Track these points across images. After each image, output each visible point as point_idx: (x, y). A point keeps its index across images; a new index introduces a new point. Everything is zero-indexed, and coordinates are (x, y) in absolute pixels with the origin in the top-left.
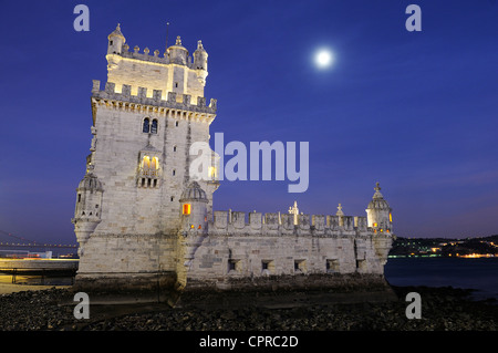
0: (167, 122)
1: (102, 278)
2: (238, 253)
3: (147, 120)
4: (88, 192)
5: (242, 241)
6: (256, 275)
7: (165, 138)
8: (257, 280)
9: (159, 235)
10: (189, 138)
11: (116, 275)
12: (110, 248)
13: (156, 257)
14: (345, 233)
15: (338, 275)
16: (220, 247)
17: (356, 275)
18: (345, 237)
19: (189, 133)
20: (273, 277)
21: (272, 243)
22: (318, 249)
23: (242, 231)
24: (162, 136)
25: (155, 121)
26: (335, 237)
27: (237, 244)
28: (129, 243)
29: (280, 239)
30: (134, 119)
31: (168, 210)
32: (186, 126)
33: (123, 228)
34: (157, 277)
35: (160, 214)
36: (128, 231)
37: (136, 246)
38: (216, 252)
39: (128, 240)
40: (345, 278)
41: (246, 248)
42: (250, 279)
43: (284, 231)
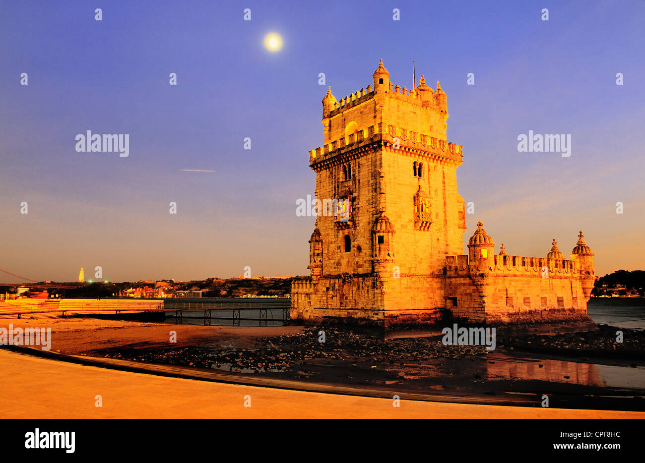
0: (429, 166)
1: (401, 315)
2: (511, 291)
3: (415, 163)
4: (390, 234)
5: (512, 281)
6: (522, 310)
7: (429, 183)
8: (522, 314)
9: (432, 275)
10: (444, 183)
11: (410, 312)
12: (403, 286)
13: (431, 295)
14: (566, 275)
15: (564, 310)
16: (500, 286)
17: (572, 310)
18: (566, 278)
19: (444, 178)
20: (530, 312)
21: (528, 282)
22: (552, 289)
23: (511, 273)
24: (427, 180)
25: (420, 165)
26: (561, 278)
27: (510, 284)
28: (414, 282)
29: (532, 280)
30: (407, 162)
31: (436, 252)
32: (441, 171)
33: (410, 269)
34: (435, 313)
35: (431, 255)
36: (413, 271)
37: (418, 285)
38: (499, 291)
39: (414, 279)
40: (568, 312)
41: (515, 287)
42: (518, 313)
43: (534, 273)
